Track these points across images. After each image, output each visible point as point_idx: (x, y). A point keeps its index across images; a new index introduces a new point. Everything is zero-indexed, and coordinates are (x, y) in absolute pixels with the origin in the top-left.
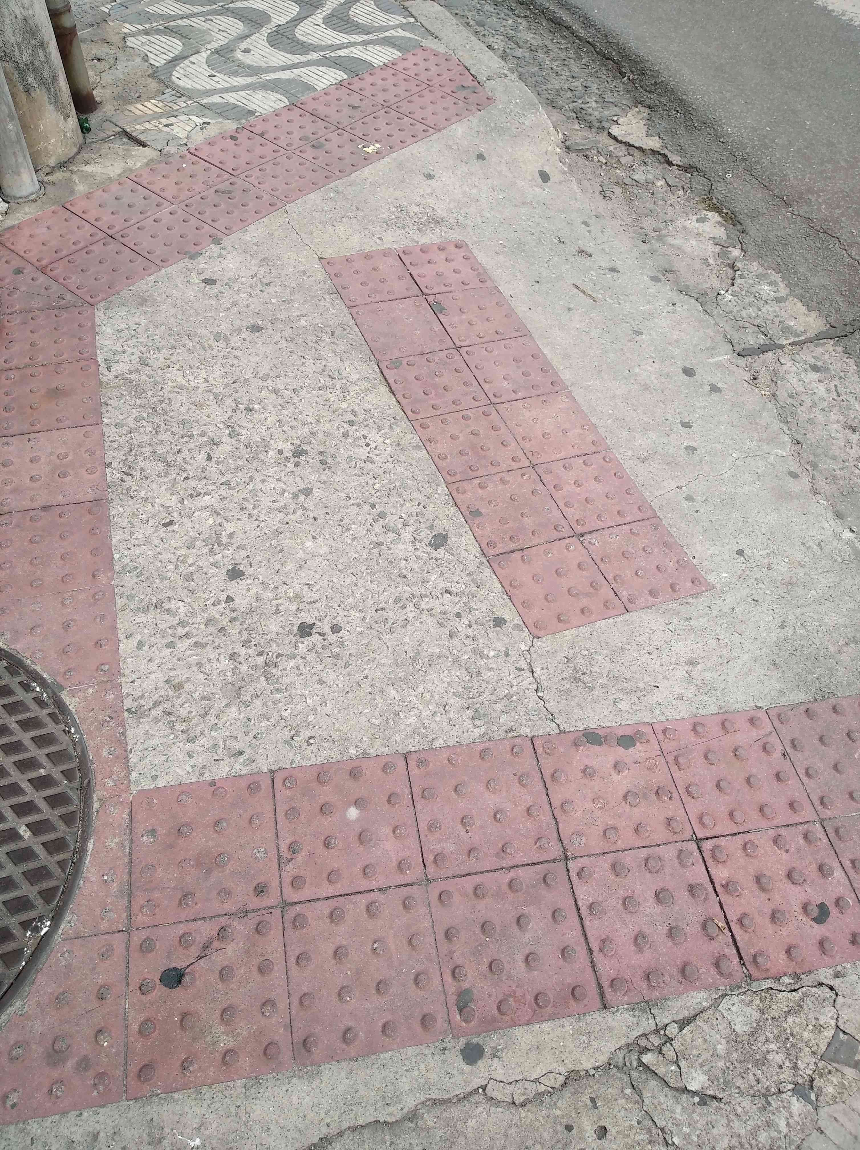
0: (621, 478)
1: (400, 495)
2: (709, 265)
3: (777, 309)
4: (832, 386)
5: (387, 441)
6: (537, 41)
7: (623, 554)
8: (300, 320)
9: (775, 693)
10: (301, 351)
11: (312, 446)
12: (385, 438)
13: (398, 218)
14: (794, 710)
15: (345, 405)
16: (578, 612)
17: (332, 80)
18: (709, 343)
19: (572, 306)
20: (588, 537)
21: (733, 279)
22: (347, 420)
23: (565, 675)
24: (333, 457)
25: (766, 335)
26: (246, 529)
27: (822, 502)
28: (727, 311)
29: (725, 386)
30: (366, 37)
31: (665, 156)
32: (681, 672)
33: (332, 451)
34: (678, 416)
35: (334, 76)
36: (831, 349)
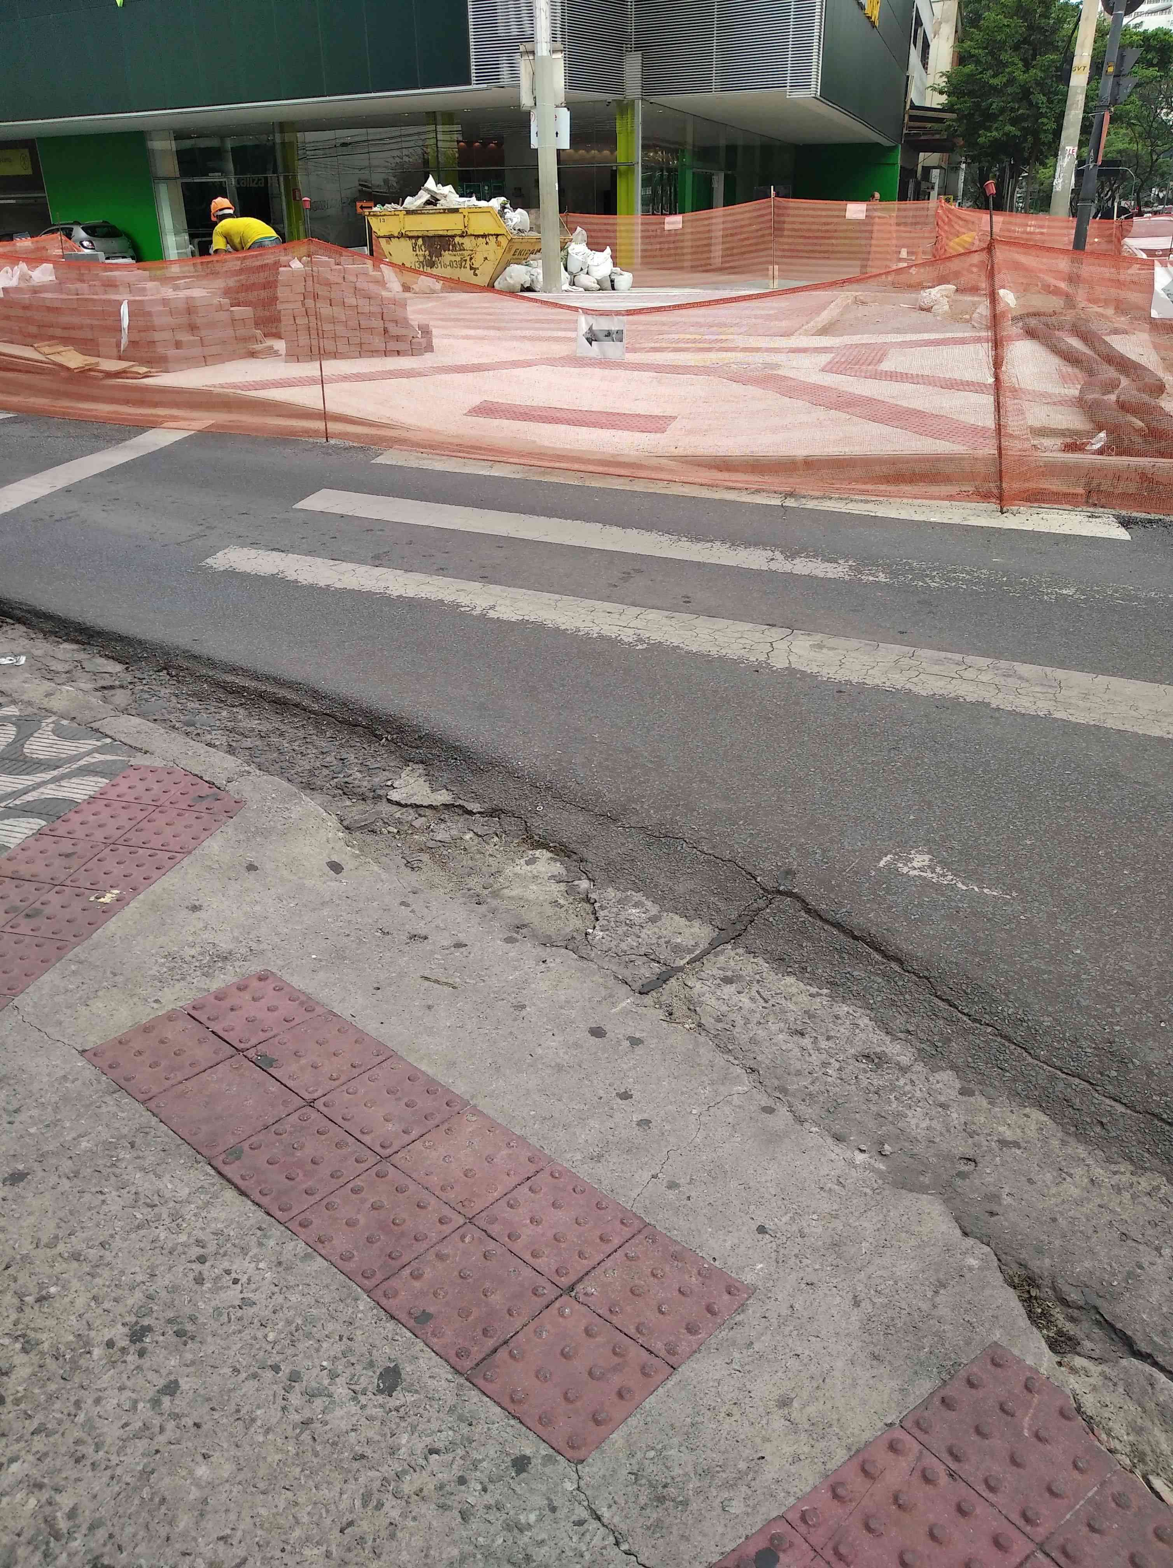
0: (583, 1192)
1: (309, 1336)
2: (562, 907)
3: (656, 930)
4: (754, 993)
5: (261, 1265)
6: (265, 727)
7: (632, 1291)
8: (79, 1144)
9: (897, 1396)
10: (95, 1185)
11: (155, 1315)
12: (258, 1261)
13: (171, 969)
14: (929, 1407)
15: (183, 1238)
16: (614, 1397)
17: (26, 831)
18: (603, 993)
19: (430, 1003)
20: (580, 1287)
21: (594, 913)
22: (194, 1258)
23: (643, 1500)
24: (193, 1319)
25: (659, 962)
26: (95, 1491)
27: (814, 1129)
28: (605, 949)
29: (644, 1034)
30: (55, 773)
31: (461, 807)
32: (778, 1423)
33: (188, 1310)
34: (611, 1089)
35: (28, 826)
36: (732, 953)
